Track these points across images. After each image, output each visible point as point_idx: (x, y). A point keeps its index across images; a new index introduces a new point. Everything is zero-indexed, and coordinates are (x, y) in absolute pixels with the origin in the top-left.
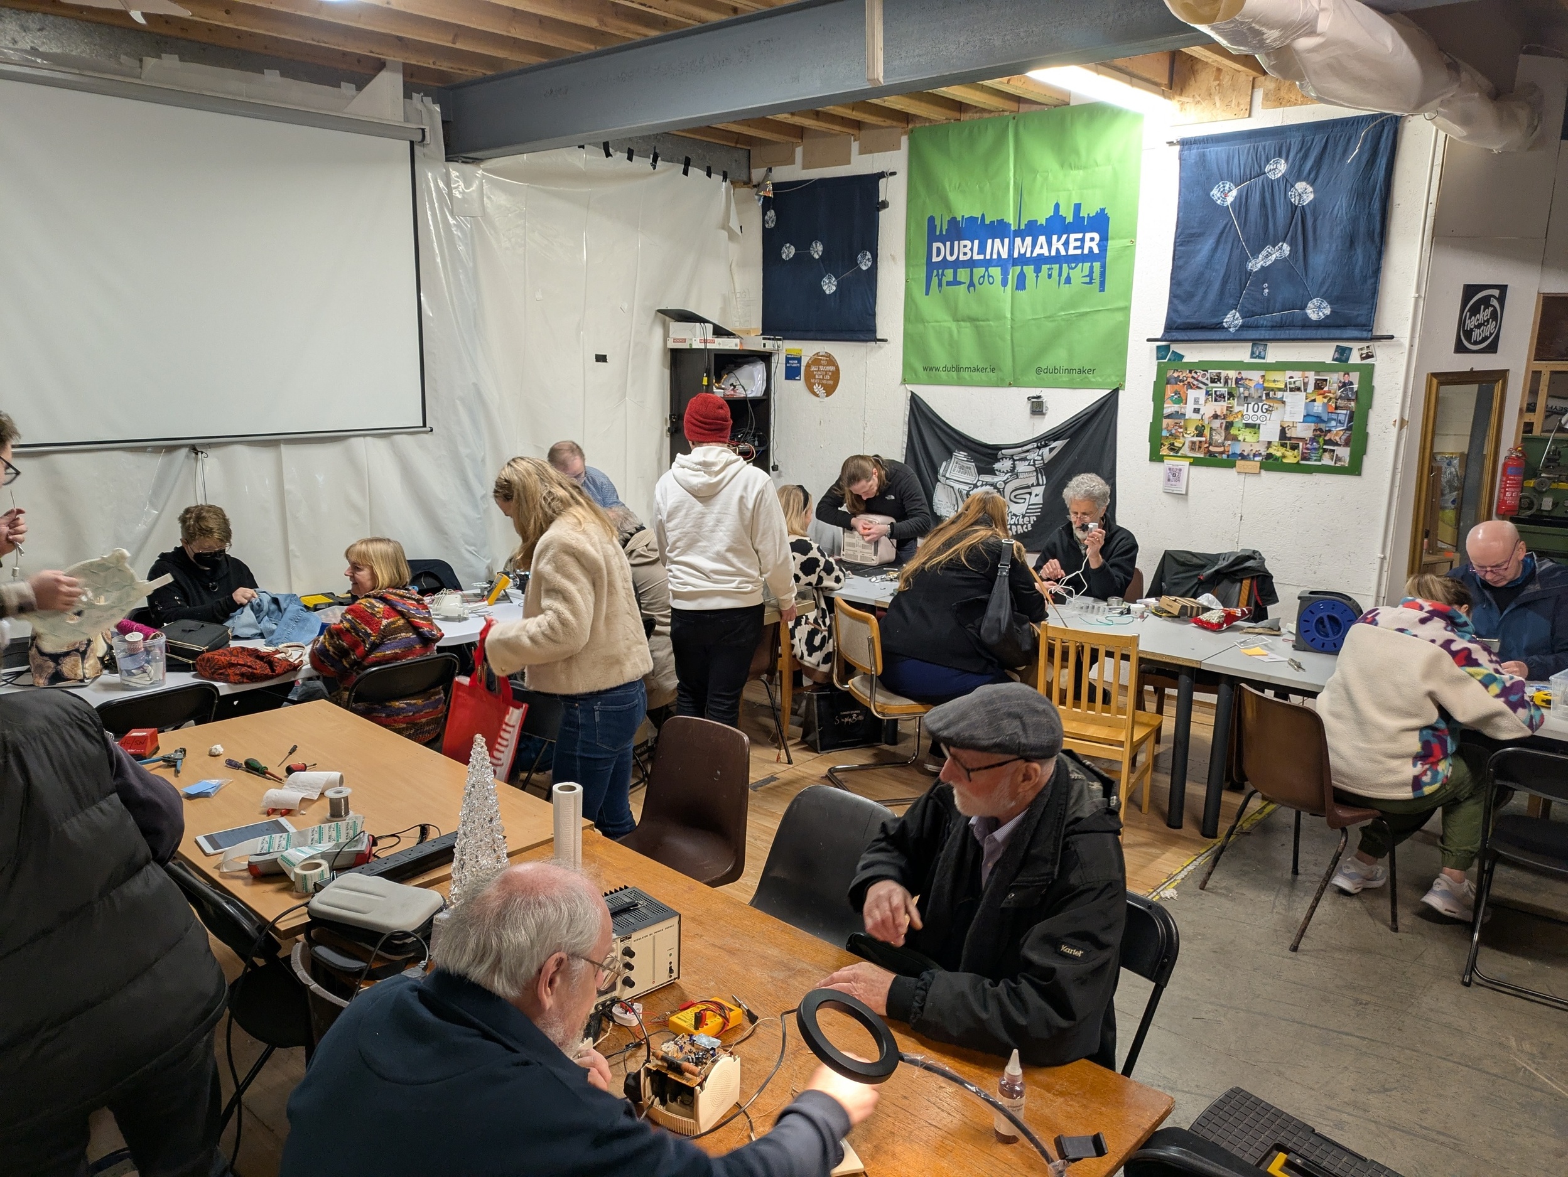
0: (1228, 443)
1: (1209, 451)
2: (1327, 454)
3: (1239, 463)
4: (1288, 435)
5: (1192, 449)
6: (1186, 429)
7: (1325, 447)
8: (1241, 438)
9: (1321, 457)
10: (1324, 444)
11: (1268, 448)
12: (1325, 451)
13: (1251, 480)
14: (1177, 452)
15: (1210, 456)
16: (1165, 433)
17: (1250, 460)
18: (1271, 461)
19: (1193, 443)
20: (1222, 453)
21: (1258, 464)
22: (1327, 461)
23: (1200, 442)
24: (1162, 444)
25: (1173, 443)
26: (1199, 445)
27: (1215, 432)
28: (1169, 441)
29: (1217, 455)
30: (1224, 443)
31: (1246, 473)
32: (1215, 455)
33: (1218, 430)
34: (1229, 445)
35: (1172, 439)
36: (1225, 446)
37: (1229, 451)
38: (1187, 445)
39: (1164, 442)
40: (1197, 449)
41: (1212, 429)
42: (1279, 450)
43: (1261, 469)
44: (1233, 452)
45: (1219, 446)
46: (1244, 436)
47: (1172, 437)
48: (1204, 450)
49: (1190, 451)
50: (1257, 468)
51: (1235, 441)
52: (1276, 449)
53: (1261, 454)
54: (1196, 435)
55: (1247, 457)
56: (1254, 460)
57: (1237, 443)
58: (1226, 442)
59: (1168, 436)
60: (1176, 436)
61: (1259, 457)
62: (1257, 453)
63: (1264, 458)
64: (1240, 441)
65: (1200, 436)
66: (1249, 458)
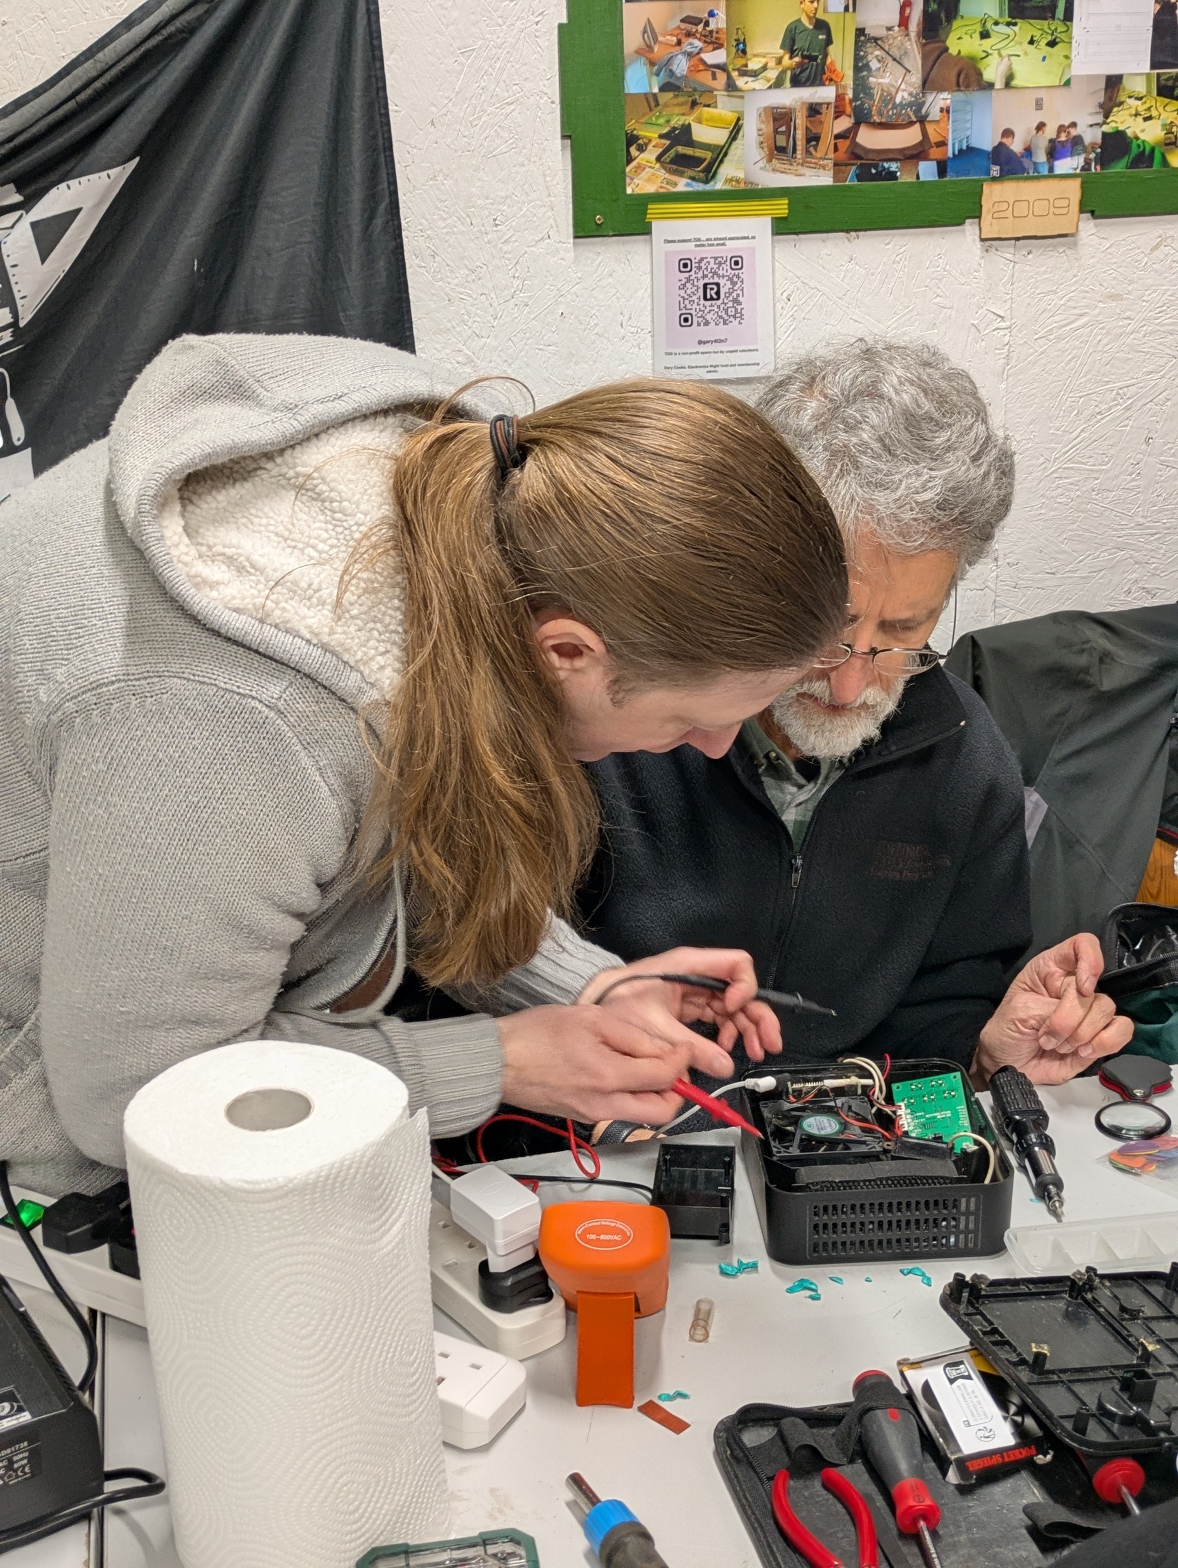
1: (857, 154)
3: (996, 194)
5: (779, 151)
6: (742, 50)
8: (992, 72)
11: (1106, 110)
14: (710, 174)
15: (862, 177)
16: (639, 80)
17: (1037, 178)
18: (1120, 167)
19: (781, 118)
20: (914, 155)
21: (1073, 189)
23: (814, 110)
24: (632, 139)
25: (683, 125)
26: (807, 128)
27: (877, 53)
28: (661, 121)
29: (894, 166)
30: (924, 103)
31: (1018, 239)
32: (886, 165)
33: (891, 41)
34: (946, 111)
35: (677, 110)
36: (927, 115)
37: (942, 144)
38: (755, 133)
39: (637, 126)
40: (799, 148)
41: (862, 38)
42: (1154, 113)
43: (1082, 211)
44: (961, 142)
45: (900, 122)
46: (1006, 59)
47: (676, 96)
48: (836, 149)
49: (770, 161)
50: (1065, 211)
51: (967, 86)
52: (1141, 109)
53: (1077, 141)
54: (789, 74)
55: (1026, 162)
56: (1051, 175)
57: (977, 96)
58: (930, 98)
59: (656, 90)
60: (695, 90)
61: (1076, 158)
62: (1063, 138)
63: (1092, 156)
64: (990, 86)
65: (808, 79)
66: (1035, 164)
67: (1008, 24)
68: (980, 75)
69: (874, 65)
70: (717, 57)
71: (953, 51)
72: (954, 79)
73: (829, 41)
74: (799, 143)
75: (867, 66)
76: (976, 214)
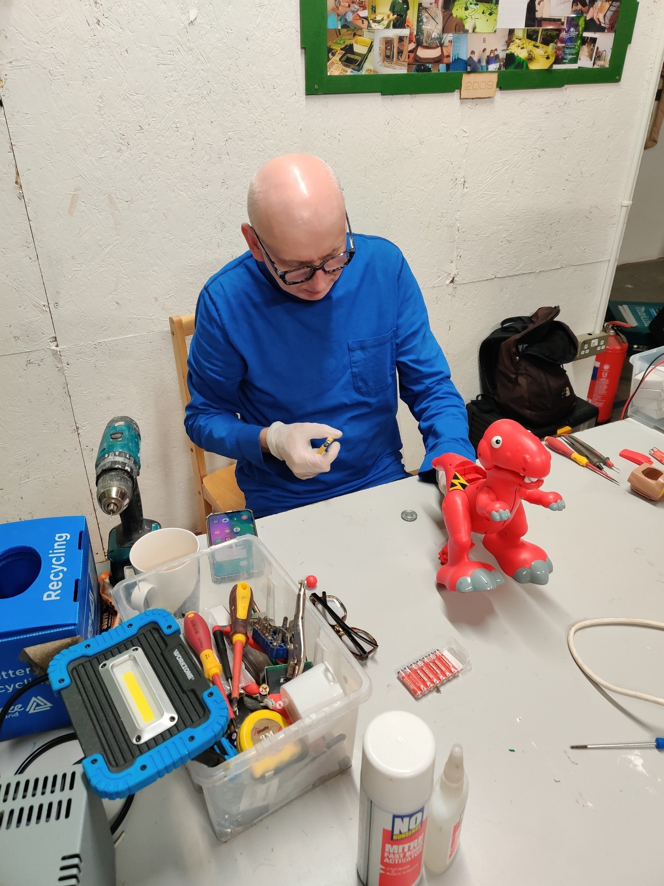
0: (449, 37)
1: (417, 59)
2: (585, 50)
3: (467, 79)
4: (538, 15)
5: (388, 58)
6: (374, 10)
7: (586, 34)
8: (468, 26)
9: (577, 54)
10: (586, 29)
11: (509, 42)
12: (584, 41)
13: (480, 111)
14: (360, 66)
15: (418, 70)
16: (333, 23)
17: (482, 72)
18: (511, 69)
19: (388, 42)
20: (437, 61)
21: (494, 78)
22: (585, 62)
23: (401, 39)
24: (330, 50)
25: (350, 44)
26: (398, 47)
27: (426, 15)
28: (342, 42)
29: (430, 66)
30: (443, 38)
31: (473, 99)
32: (427, 65)
33: (431, 10)
34: (450, 42)
35: (348, 37)
36: (444, 44)
37: (448, 56)
38: (378, 49)
39: (332, 44)
40: (395, 56)
41: (421, 8)
42: (525, 46)
43: (497, 87)
44: (455, 56)
45: (433, 46)
46: (474, 20)
47: (348, 31)
48: (409, 58)
49: (383, 62)
50: (491, 87)
51: (459, 31)
52: (520, 44)
53: (497, 57)
54: (392, 22)
55: (479, 66)
56: (487, 71)
57: (462, 35)
58: (445, 35)
59: (340, 28)
60: (355, 28)
61: (496, 64)
62: (492, 55)
63: (502, 63)
64: (467, 31)
65: (399, 25)
66: (482, 66)
67: (475, 4)
68: (464, 26)
69: (425, 20)
70: (364, 13)
71: (454, 15)
72: (454, 27)
73: (408, 8)
74: (395, 54)
75: (422, 20)
76: (459, 86)
